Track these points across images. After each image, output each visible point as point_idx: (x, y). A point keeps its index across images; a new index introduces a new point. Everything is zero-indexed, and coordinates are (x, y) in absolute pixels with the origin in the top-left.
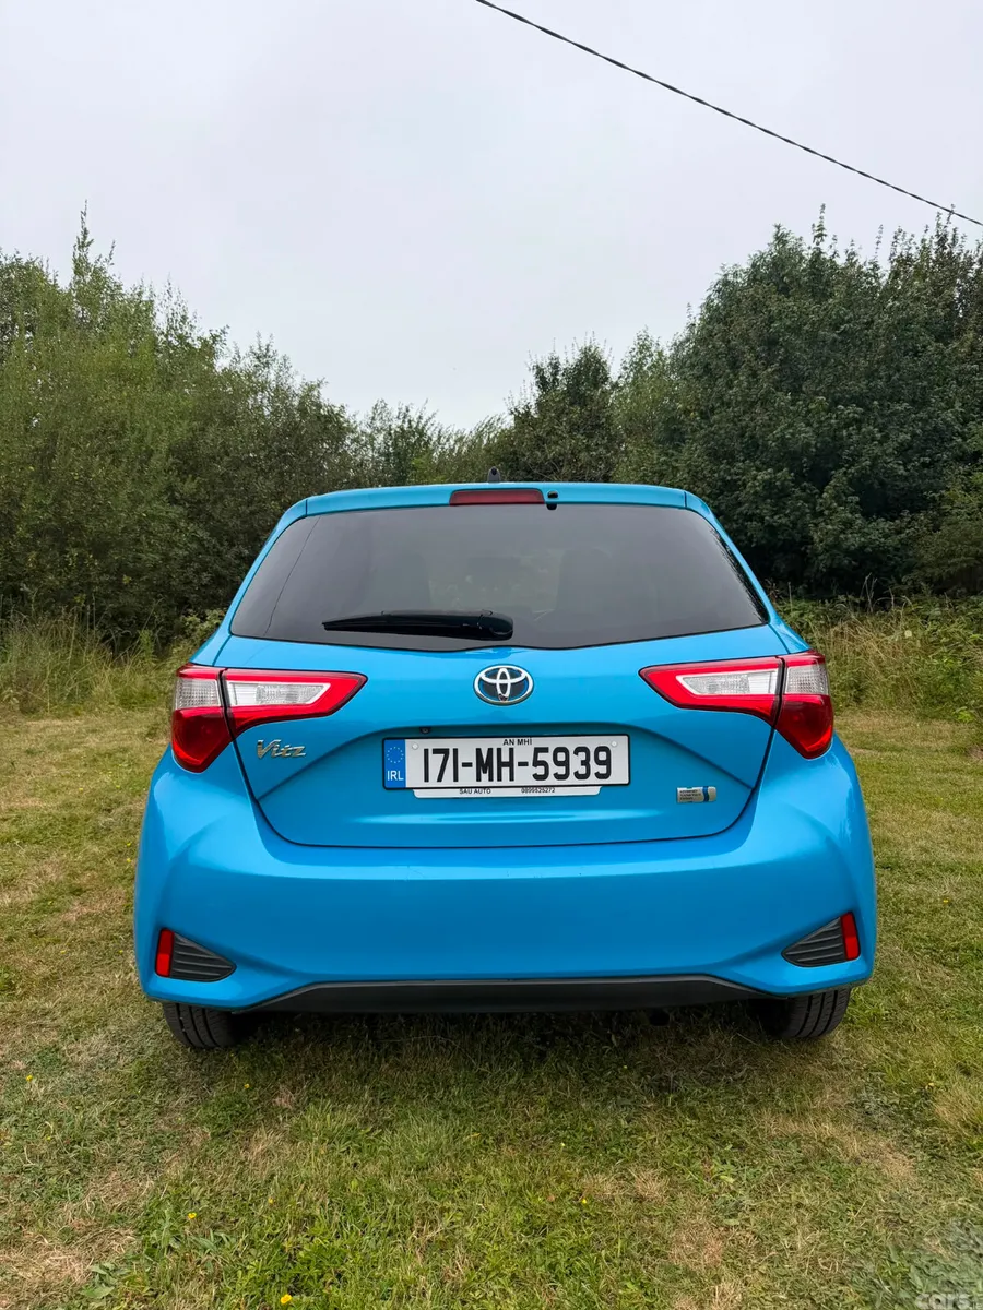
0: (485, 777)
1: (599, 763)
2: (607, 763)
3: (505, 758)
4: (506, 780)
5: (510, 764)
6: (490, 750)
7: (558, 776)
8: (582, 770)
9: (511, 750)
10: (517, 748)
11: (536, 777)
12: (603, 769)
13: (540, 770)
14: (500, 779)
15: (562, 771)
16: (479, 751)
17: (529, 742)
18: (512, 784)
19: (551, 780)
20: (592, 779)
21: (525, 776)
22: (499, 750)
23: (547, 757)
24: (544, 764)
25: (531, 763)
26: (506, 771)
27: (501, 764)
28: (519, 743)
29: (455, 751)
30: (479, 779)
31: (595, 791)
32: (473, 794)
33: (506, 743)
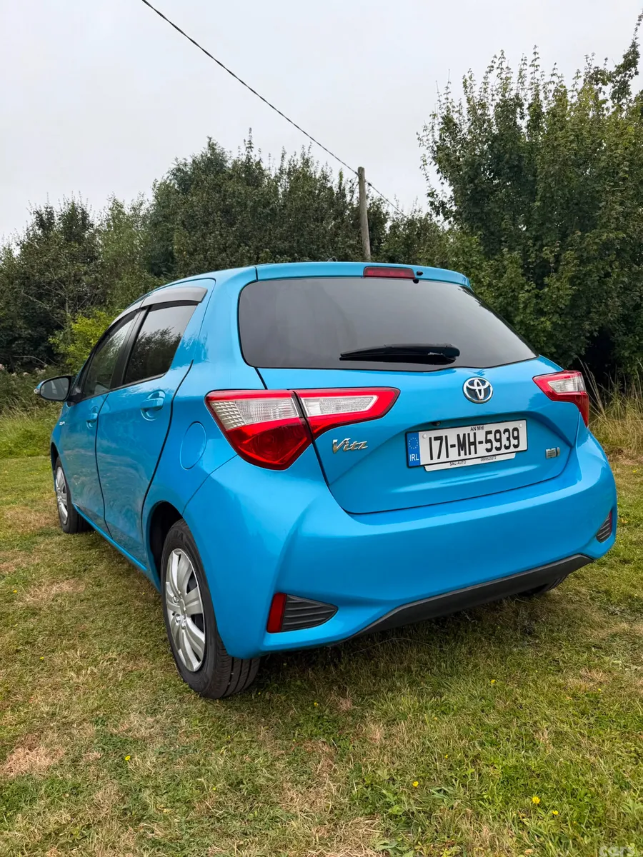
0: (462, 452)
1: (515, 438)
2: (517, 438)
3: (472, 440)
4: (473, 455)
5: (474, 443)
6: (464, 435)
7: (498, 449)
8: (507, 445)
9: (475, 434)
10: (477, 431)
11: (488, 450)
12: (515, 442)
13: (489, 446)
14: (470, 454)
15: (498, 445)
16: (458, 436)
17: (483, 428)
18: (476, 456)
19: (494, 452)
20: (512, 449)
21: (482, 450)
22: (469, 434)
23: (491, 437)
24: (490, 441)
25: (484, 442)
26: (472, 447)
27: (470, 444)
28: (479, 429)
29: (446, 437)
30: (459, 455)
31: (513, 456)
32: (457, 465)
33: (472, 429)
